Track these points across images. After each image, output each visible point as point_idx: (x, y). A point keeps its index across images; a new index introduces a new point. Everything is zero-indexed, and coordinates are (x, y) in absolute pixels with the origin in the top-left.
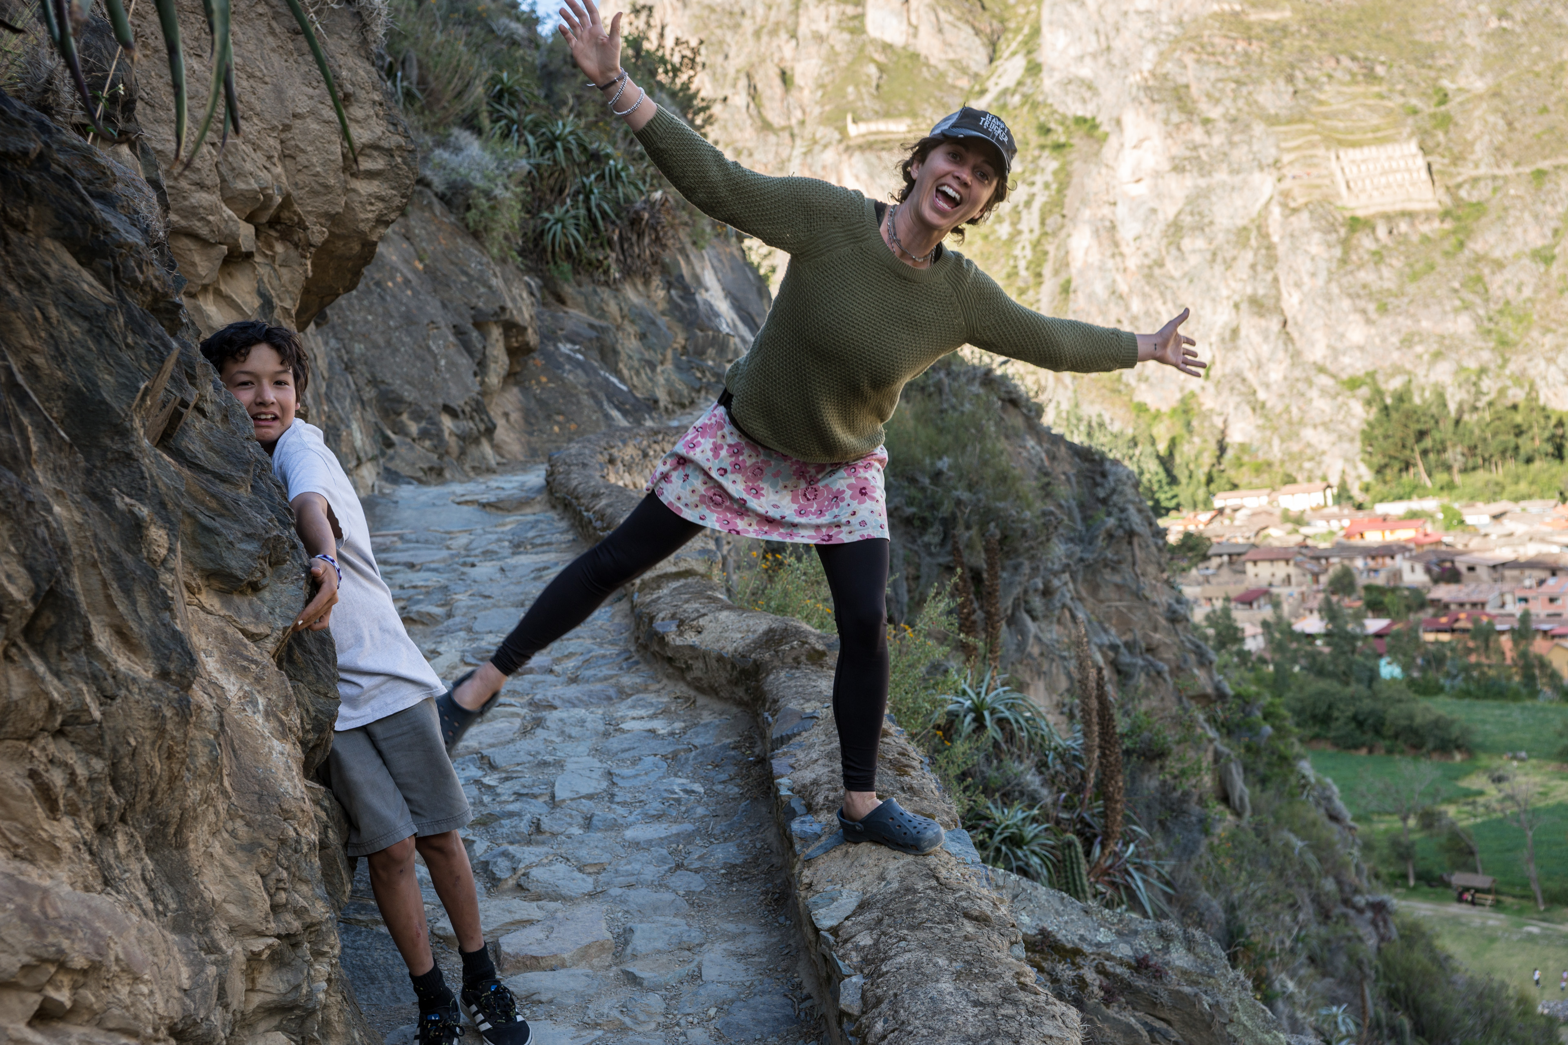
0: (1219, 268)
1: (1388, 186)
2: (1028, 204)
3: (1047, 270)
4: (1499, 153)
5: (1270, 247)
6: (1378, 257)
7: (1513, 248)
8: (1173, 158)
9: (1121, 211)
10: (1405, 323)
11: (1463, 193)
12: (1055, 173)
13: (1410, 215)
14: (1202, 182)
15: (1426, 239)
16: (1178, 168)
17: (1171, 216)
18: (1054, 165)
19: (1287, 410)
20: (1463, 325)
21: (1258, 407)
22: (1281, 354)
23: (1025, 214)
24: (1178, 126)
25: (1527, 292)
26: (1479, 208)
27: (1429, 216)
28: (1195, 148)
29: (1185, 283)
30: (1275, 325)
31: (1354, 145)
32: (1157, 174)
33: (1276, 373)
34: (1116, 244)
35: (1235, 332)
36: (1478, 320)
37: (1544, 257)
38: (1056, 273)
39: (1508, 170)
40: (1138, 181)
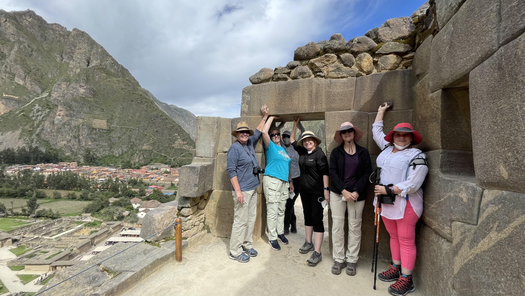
0: (71, 131)
1: (100, 125)
2: (40, 115)
3: (40, 126)
4: (117, 124)
5: (79, 129)
6: (96, 134)
7: (116, 136)
8: (66, 114)
9: (55, 119)
10: (97, 143)
11: (111, 128)
12: (48, 112)
13: (103, 130)
14: (71, 118)
15: (104, 133)
16: (67, 115)
17: (64, 122)
18: (49, 110)
19: (77, 152)
20: (106, 144)
21: (71, 151)
22: (77, 144)
23: (39, 117)
24: (68, 110)
25: (116, 142)
26: (113, 130)
27: (105, 130)
28: (71, 114)
29: (64, 132)
30: (77, 140)
31: (97, 119)
32: (63, 116)
33: (76, 147)
34: (54, 124)
35: (70, 140)
36: (108, 144)
37: (120, 138)
38: (42, 127)
39: (118, 126)
40: (60, 116)
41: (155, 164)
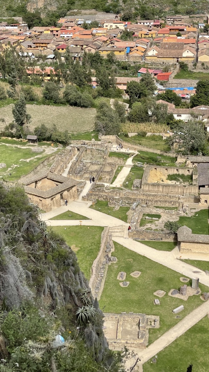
41: (83, 11)
